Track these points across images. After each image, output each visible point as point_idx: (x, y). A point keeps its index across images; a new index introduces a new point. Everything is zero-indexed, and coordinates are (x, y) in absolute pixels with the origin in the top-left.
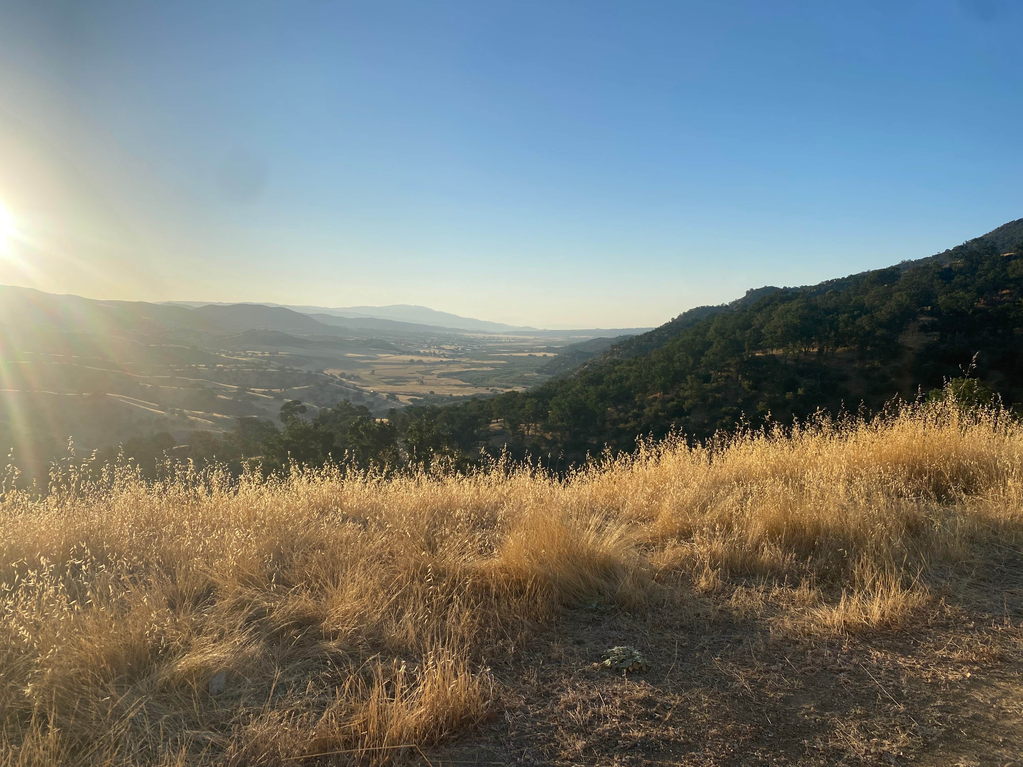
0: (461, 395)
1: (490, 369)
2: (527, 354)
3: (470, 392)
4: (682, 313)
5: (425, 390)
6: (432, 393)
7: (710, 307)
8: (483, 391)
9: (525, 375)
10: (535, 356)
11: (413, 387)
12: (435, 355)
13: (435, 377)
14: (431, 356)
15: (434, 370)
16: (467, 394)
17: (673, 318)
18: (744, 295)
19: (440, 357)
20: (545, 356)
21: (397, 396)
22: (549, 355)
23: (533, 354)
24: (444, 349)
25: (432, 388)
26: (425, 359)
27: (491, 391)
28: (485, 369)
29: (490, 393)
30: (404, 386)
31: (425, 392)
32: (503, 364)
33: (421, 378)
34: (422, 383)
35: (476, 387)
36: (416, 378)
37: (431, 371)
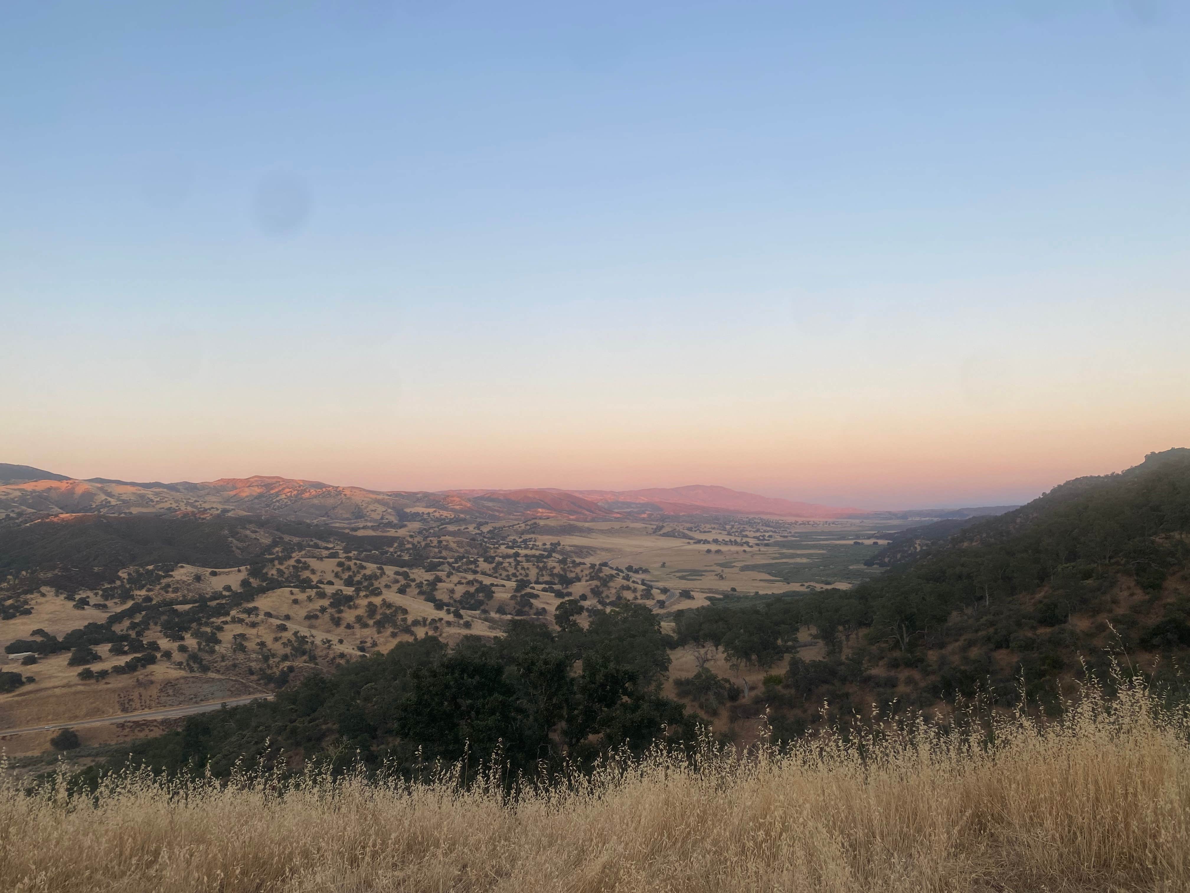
0: (770, 593)
1: (805, 560)
2: (851, 542)
3: (779, 588)
4: (1056, 486)
5: (725, 586)
6: (734, 590)
7: (1095, 477)
8: (795, 587)
9: (851, 567)
10: (862, 544)
11: (709, 582)
12: (736, 543)
13: (736, 570)
14: (732, 545)
15: (734, 562)
16: (776, 592)
17: (1044, 493)
18: (1143, 460)
19: (742, 545)
20: (875, 543)
21: (692, 593)
22: (881, 542)
23: (860, 541)
24: (746, 536)
25: (733, 584)
26: (724, 548)
27: (808, 587)
28: (798, 560)
29: (806, 590)
30: (700, 582)
31: (725, 588)
32: (822, 554)
33: (720, 571)
34: (722, 578)
35: (788, 583)
36: (714, 571)
37: (731, 562)
